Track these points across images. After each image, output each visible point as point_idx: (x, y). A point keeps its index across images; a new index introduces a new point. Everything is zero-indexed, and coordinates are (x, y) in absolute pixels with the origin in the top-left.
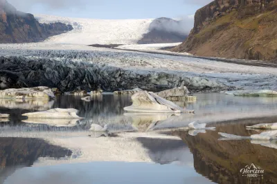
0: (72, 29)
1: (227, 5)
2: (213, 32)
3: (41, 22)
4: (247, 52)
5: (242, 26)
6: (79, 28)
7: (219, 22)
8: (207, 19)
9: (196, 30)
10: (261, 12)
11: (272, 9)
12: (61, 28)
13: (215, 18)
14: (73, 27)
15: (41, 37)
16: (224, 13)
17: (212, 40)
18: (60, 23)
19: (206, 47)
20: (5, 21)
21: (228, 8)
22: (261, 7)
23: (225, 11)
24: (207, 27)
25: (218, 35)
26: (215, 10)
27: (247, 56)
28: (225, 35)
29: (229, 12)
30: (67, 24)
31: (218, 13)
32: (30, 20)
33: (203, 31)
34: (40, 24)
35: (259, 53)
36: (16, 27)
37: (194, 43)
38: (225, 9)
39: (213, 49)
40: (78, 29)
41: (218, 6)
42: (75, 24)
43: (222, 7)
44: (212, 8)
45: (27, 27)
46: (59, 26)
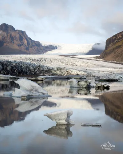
0: (57, 48)
2: (114, 49)
3: (43, 45)
7: (117, 45)
8: (112, 43)
9: (106, 48)
13: (115, 43)
14: (58, 47)
15: (43, 52)
16: (119, 41)
17: (113, 53)
18: (52, 46)
20: (26, 45)
21: (121, 38)
24: (111, 47)
25: (116, 50)
26: (115, 39)
28: (119, 50)
29: (122, 40)
30: (55, 46)
31: (117, 40)
32: (38, 44)
33: (110, 49)
34: (42, 46)
36: (31, 47)
37: (105, 54)
39: (113, 57)
40: (60, 48)
41: (117, 37)
42: (59, 46)
43: (118, 37)
44: (114, 38)
45: (36, 47)
46: (51, 47)
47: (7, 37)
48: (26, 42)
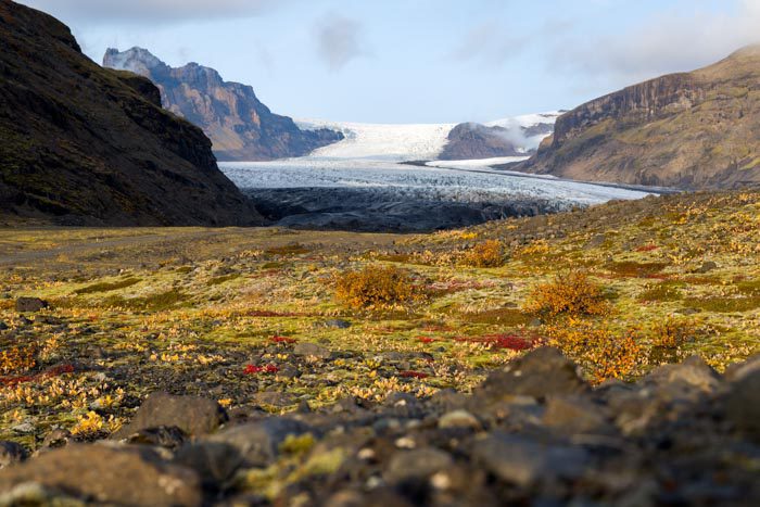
0: (343, 137)
1: (600, 110)
2: (582, 147)
3: (302, 127)
4: (638, 175)
5: (625, 140)
6: (353, 136)
7: (591, 133)
8: (573, 129)
10: (649, 121)
11: (666, 117)
12: (330, 136)
13: (583, 128)
14: (345, 135)
16: (595, 122)
17: (582, 158)
18: (327, 130)
19: (575, 168)
20: (259, 127)
21: (601, 115)
22: (649, 114)
23: (597, 119)
24: (572, 140)
25: (590, 151)
26: (583, 117)
27: (639, 180)
29: (603, 120)
30: (336, 131)
31: (587, 121)
33: (568, 145)
34: (301, 132)
35: (654, 176)
36: (272, 135)
37: (556, 161)
38: (596, 116)
39: (587, 171)
40: (351, 137)
41: (589, 113)
42: (347, 131)
43: (593, 113)
44: (579, 114)
45: (285, 135)
46: (327, 134)
47: (202, 104)
48: (256, 119)
